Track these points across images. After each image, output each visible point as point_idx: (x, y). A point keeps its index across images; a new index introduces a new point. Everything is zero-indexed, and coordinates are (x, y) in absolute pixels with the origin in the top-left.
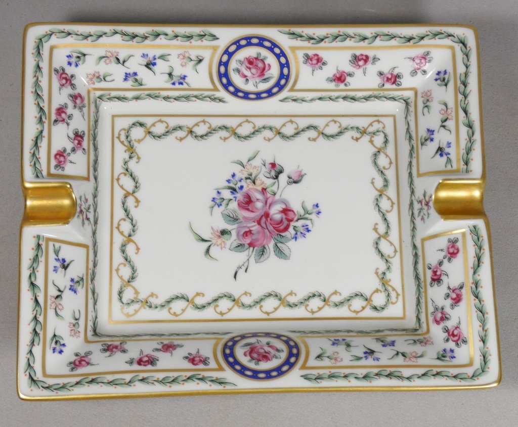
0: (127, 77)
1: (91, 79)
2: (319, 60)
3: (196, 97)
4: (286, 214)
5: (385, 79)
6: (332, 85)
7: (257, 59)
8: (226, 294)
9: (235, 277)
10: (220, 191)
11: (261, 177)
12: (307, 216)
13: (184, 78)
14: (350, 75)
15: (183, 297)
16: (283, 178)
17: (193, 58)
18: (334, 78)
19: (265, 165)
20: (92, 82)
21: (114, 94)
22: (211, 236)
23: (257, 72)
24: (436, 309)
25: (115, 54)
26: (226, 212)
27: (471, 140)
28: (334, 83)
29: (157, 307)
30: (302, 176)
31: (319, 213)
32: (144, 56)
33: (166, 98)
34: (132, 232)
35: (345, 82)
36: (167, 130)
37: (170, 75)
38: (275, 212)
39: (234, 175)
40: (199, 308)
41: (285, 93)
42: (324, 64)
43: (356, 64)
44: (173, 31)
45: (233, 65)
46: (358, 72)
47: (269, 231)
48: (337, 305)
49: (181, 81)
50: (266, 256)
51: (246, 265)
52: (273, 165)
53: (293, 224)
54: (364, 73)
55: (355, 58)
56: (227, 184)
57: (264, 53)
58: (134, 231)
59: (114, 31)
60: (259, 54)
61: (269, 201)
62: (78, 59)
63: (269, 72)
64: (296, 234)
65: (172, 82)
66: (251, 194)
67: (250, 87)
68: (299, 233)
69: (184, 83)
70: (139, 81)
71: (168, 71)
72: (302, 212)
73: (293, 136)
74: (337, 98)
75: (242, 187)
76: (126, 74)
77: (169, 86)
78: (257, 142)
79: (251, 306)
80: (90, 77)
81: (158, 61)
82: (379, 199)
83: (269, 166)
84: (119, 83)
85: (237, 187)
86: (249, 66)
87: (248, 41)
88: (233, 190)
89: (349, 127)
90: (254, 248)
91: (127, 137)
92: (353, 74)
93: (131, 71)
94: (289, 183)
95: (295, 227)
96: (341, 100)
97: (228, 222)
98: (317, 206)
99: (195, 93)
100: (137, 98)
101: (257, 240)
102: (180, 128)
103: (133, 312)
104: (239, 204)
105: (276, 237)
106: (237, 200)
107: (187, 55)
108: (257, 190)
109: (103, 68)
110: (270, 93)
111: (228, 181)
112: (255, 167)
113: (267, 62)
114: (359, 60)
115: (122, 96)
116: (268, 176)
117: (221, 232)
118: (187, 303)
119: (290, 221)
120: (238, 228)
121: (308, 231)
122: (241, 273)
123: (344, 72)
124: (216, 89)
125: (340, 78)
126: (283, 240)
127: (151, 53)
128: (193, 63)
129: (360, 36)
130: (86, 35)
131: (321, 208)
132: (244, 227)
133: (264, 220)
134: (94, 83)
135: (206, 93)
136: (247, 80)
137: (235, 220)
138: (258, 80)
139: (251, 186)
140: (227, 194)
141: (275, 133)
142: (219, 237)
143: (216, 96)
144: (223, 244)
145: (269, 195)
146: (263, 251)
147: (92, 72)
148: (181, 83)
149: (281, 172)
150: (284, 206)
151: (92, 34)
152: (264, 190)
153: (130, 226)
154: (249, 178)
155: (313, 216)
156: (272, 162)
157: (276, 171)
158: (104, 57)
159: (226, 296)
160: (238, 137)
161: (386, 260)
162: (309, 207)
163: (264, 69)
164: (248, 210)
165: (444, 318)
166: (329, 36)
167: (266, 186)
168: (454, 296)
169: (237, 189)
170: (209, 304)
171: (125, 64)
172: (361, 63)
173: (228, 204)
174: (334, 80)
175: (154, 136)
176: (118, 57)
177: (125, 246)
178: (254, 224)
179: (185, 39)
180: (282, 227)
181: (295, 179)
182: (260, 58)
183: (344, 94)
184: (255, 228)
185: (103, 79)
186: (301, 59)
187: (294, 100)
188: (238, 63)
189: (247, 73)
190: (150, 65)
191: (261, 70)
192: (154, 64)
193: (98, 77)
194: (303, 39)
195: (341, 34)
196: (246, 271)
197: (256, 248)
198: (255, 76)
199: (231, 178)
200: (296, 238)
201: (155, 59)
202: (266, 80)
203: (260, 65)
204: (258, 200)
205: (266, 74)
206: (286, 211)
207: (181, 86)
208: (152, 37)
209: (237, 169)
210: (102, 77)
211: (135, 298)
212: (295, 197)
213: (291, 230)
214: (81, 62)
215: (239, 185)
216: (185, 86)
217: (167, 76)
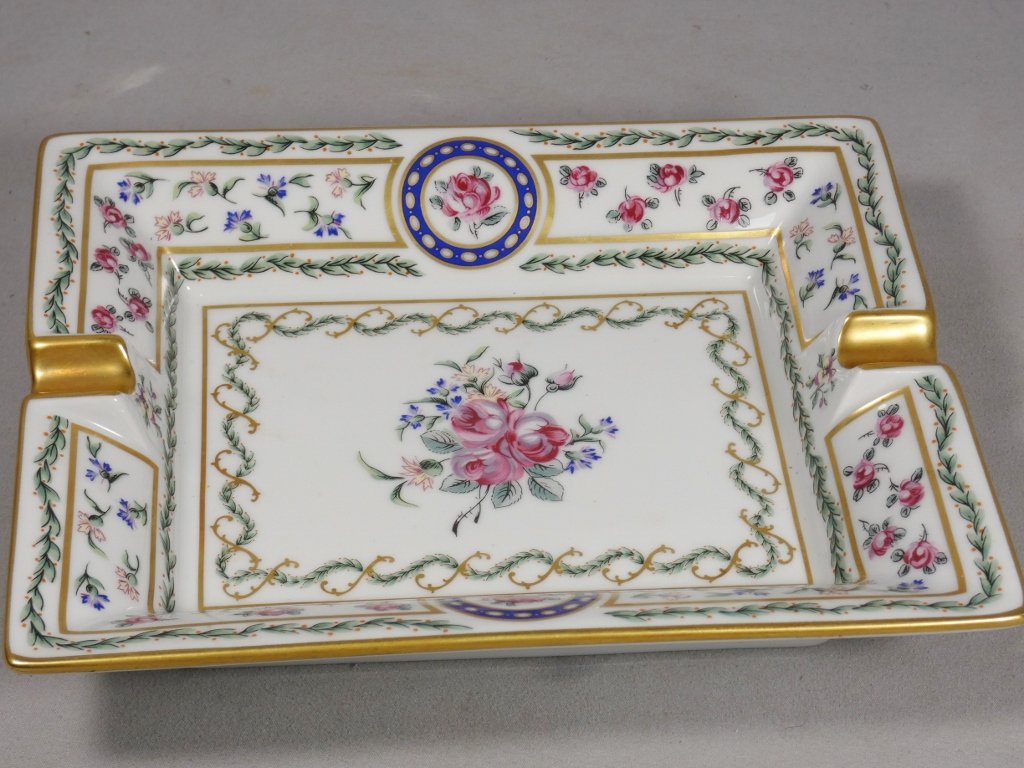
0: (231, 221)
1: (164, 228)
2: (590, 177)
3: (362, 262)
4: (548, 435)
5: (719, 212)
6: (618, 228)
7: (473, 178)
8: (438, 557)
9: (455, 529)
10: (415, 405)
11: (495, 383)
12: (590, 436)
13: (338, 219)
14: (651, 204)
15: (350, 565)
16: (537, 385)
17: (356, 180)
18: (621, 212)
19: (500, 367)
20: (166, 234)
21: (207, 260)
22: (404, 471)
23: (475, 205)
24: (874, 531)
25: (209, 177)
26: (429, 435)
27: (895, 260)
28: (621, 223)
29: (297, 582)
30: (575, 380)
31: (614, 431)
32: (263, 178)
33: (306, 267)
34: (244, 470)
35: (642, 220)
36: (308, 323)
37: (313, 213)
38: (527, 432)
39: (441, 383)
40: (384, 581)
41: (529, 250)
42: (601, 184)
43: (661, 182)
44: (316, 137)
45: (430, 190)
46: (666, 199)
47: (516, 460)
48: (668, 569)
49: (334, 226)
50: (514, 497)
51: (475, 512)
52: (517, 366)
53: (563, 449)
54: (678, 199)
55: (658, 172)
56: (429, 395)
57: (487, 167)
58: (247, 468)
59: (206, 139)
60: (477, 170)
61: (513, 418)
62: (139, 189)
63: (497, 203)
64: (572, 462)
65: (316, 229)
66: (476, 407)
67: (462, 237)
68: (577, 462)
69: (339, 231)
70: (255, 229)
71: (308, 206)
72: (581, 431)
73: (550, 325)
74: (629, 257)
75: (458, 399)
76: (229, 214)
77: (312, 238)
78: (483, 335)
79: (490, 575)
80: (163, 222)
81: (290, 189)
82: (731, 408)
83: (507, 369)
84: (217, 235)
85: (449, 399)
86: (459, 191)
87: (457, 149)
88: (442, 404)
89: (659, 309)
90: (489, 486)
91: (232, 335)
92: (656, 201)
93: (239, 209)
94: (549, 391)
95: (567, 454)
96: (637, 262)
97: (436, 450)
98: (609, 420)
99: (361, 253)
100: (250, 269)
101: (495, 474)
102: (334, 319)
103: (249, 591)
104: (454, 424)
105: (533, 469)
106: (450, 417)
107: (343, 175)
108: (488, 403)
109: (186, 205)
110: (502, 249)
111: (432, 391)
112: (482, 370)
113: (492, 183)
114: (666, 176)
115: (223, 265)
116: (509, 381)
117: (421, 464)
118: (360, 573)
119: (557, 444)
120: (454, 457)
121: (596, 458)
122: (466, 525)
123: (639, 199)
124: (400, 244)
125: (632, 212)
126: (545, 472)
127: (277, 173)
128: (355, 189)
129: (662, 135)
130: (154, 146)
131: (616, 423)
132: (467, 456)
133: (505, 445)
134: (169, 237)
135: (383, 253)
136: (457, 220)
137: (449, 445)
138: (478, 219)
139: (477, 396)
140: (430, 410)
141: (516, 322)
142: (419, 472)
143: (400, 260)
144: (426, 482)
145: (511, 409)
146: (508, 491)
147: (166, 214)
148: (333, 232)
149: (533, 374)
150: (544, 424)
151: (166, 144)
152: (502, 402)
153: (241, 461)
154: (472, 386)
155: (603, 436)
156: (515, 360)
157: (524, 374)
158: (189, 183)
159: (438, 560)
160: (446, 328)
161: (761, 498)
162: (594, 423)
163: (488, 197)
164: (473, 431)
165: (892, 536)
166: (605, 136)
167: (507, 395)
168: (906, 494)
169: (449, 402)
170: (405, 573)
171: (228, 195)
172: (670, 180)
173: (433, 424)
174: (622, 216)
175: (284, 332)
176: (215, 182)
177: (230, 490)
178: (486, 451)
179: (339, 148)
180: (543, 454)
181: (562, 384)
182: (481, 177)
183: (642, 248)
184: (489, 456)
185: (186, 228)
186: (556, 176)
187: (549, 265)
188: (438, 186)
189: (457, 206)
190: (274, 196)
191: (483, 198)
192: (283, 194)
193: (177, 223)
194: (556, 141)
195: (627, 132)
196: (476, 520)
197: (492, 487)
198: (471, 212)
199: (436, 387)
200: (572, 470)
201: (283, 184)
202: (493, 220)
203: (481, 189)
204: (491, 416)
205: (492, 206)
206: (548, 430)
207: (332, 239)
208: (277, 147)
209: (448, 374)
210: (184, 223)
211: (251, 568)
212: (564, 410)
213: (561, 458)
214: (144, 194)
215: (453, 395)
216: (341, 238)
217: (306, 217)
